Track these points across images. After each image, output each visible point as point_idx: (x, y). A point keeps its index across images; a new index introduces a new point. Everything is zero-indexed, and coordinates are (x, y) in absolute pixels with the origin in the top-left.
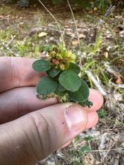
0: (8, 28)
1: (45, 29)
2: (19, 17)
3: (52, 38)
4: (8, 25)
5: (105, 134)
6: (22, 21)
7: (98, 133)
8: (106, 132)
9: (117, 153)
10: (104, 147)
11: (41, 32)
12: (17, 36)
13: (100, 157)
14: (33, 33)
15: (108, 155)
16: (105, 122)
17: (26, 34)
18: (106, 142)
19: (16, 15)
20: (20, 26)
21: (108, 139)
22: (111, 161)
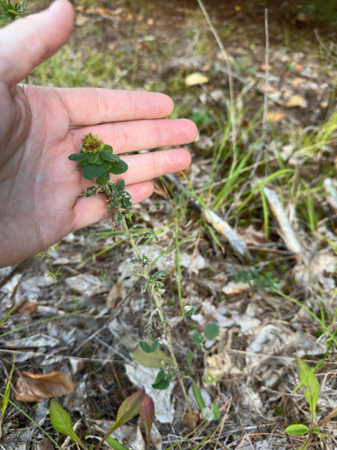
0: (111, 46)
1: (206, 68)
2: (145, 20)
3: (217, 95)
4: (113, 39)
5: (270, 327)
6: (150, 31)
7: (256, 322)
8: (275, 324)
9: (280, 366)
10: (258, 350)
11: (192, 71)
12: (131, 72)
13: (244, 364)
14: (172, 71)
15: (262, 365)
16: (277, 306)
17: (155, 72)
18: (267, 342)
19: (138, 11)
20: (144, 45)
21: (271, 337)
22: (265, 376)
